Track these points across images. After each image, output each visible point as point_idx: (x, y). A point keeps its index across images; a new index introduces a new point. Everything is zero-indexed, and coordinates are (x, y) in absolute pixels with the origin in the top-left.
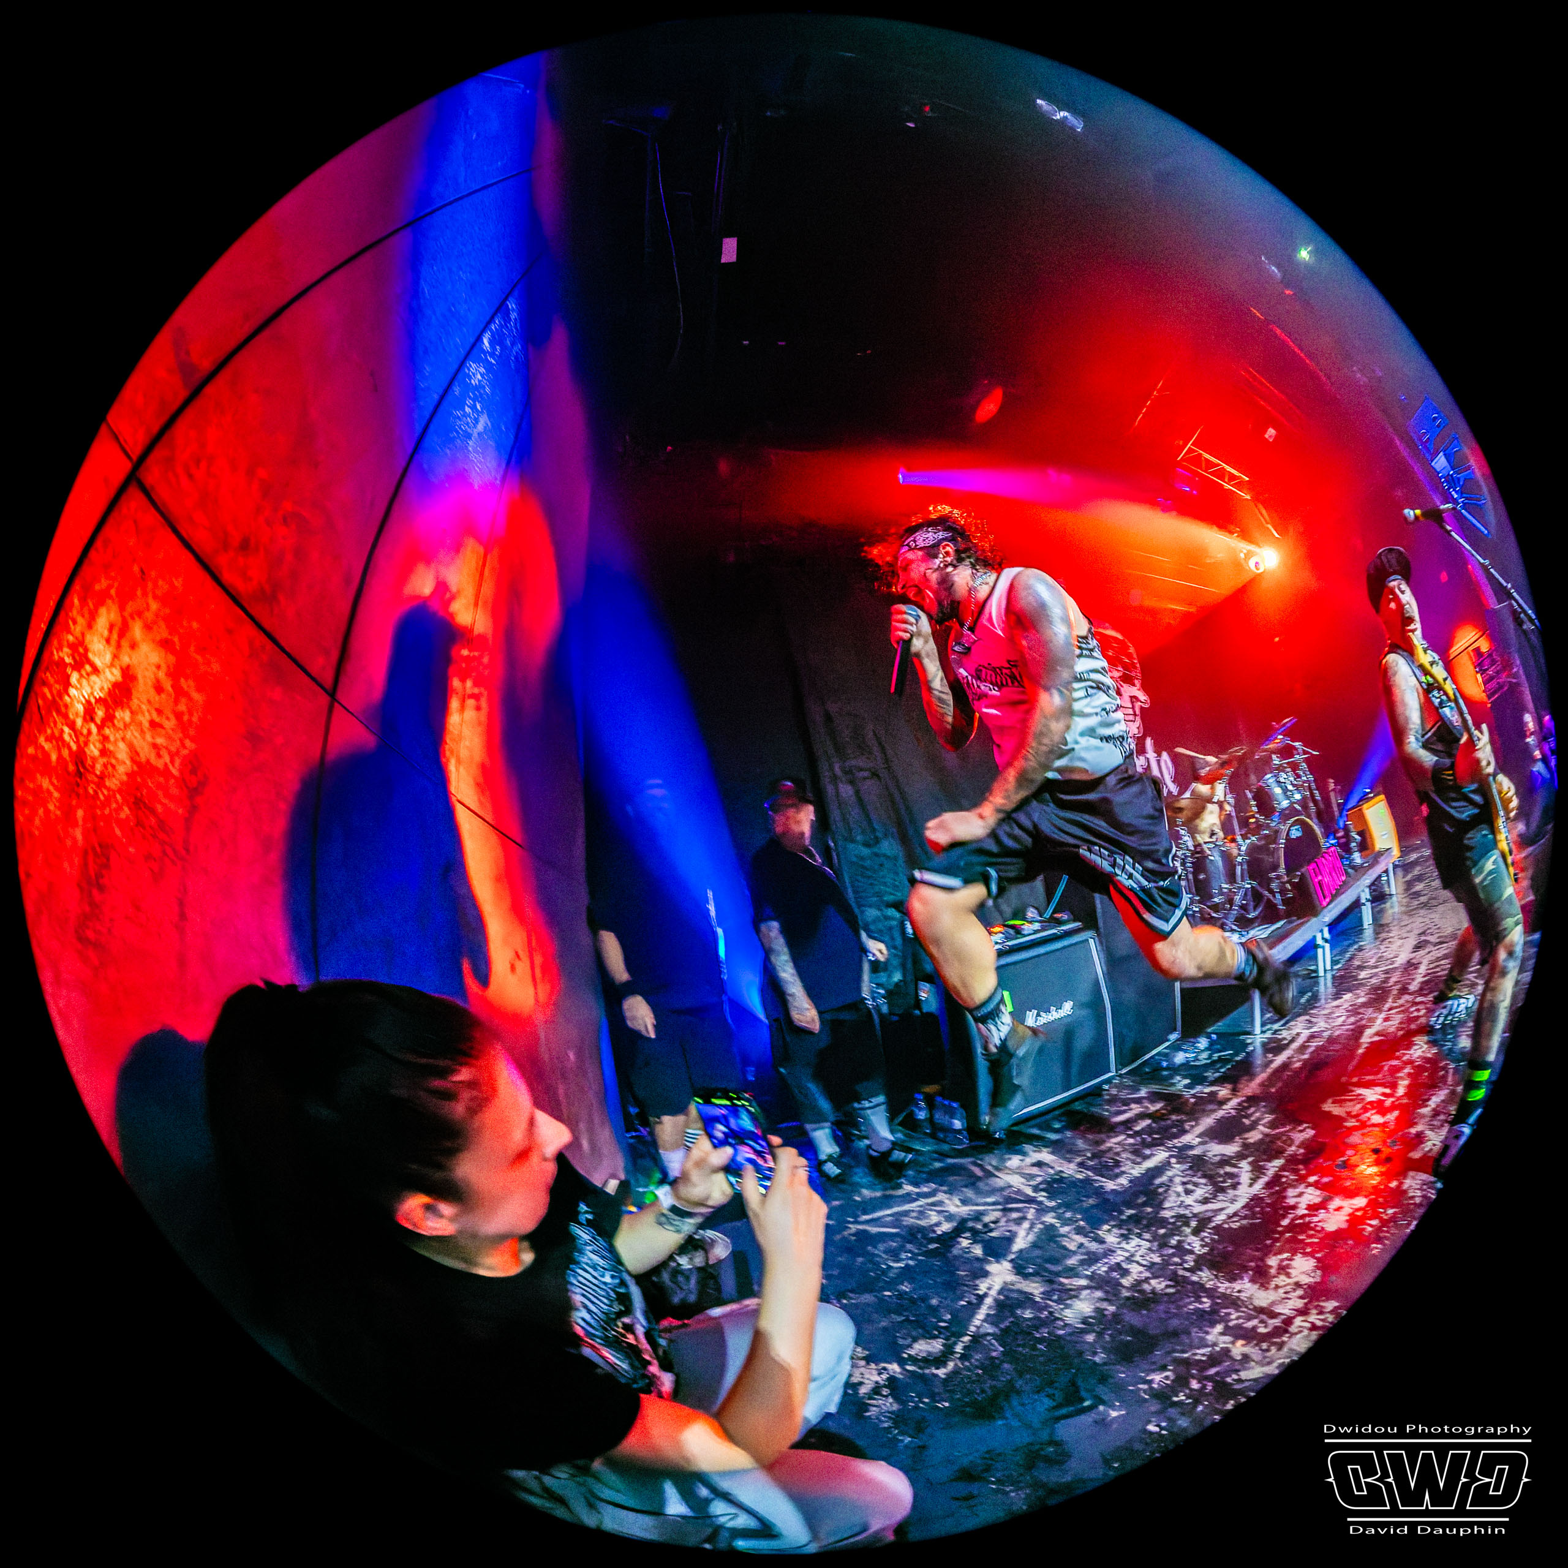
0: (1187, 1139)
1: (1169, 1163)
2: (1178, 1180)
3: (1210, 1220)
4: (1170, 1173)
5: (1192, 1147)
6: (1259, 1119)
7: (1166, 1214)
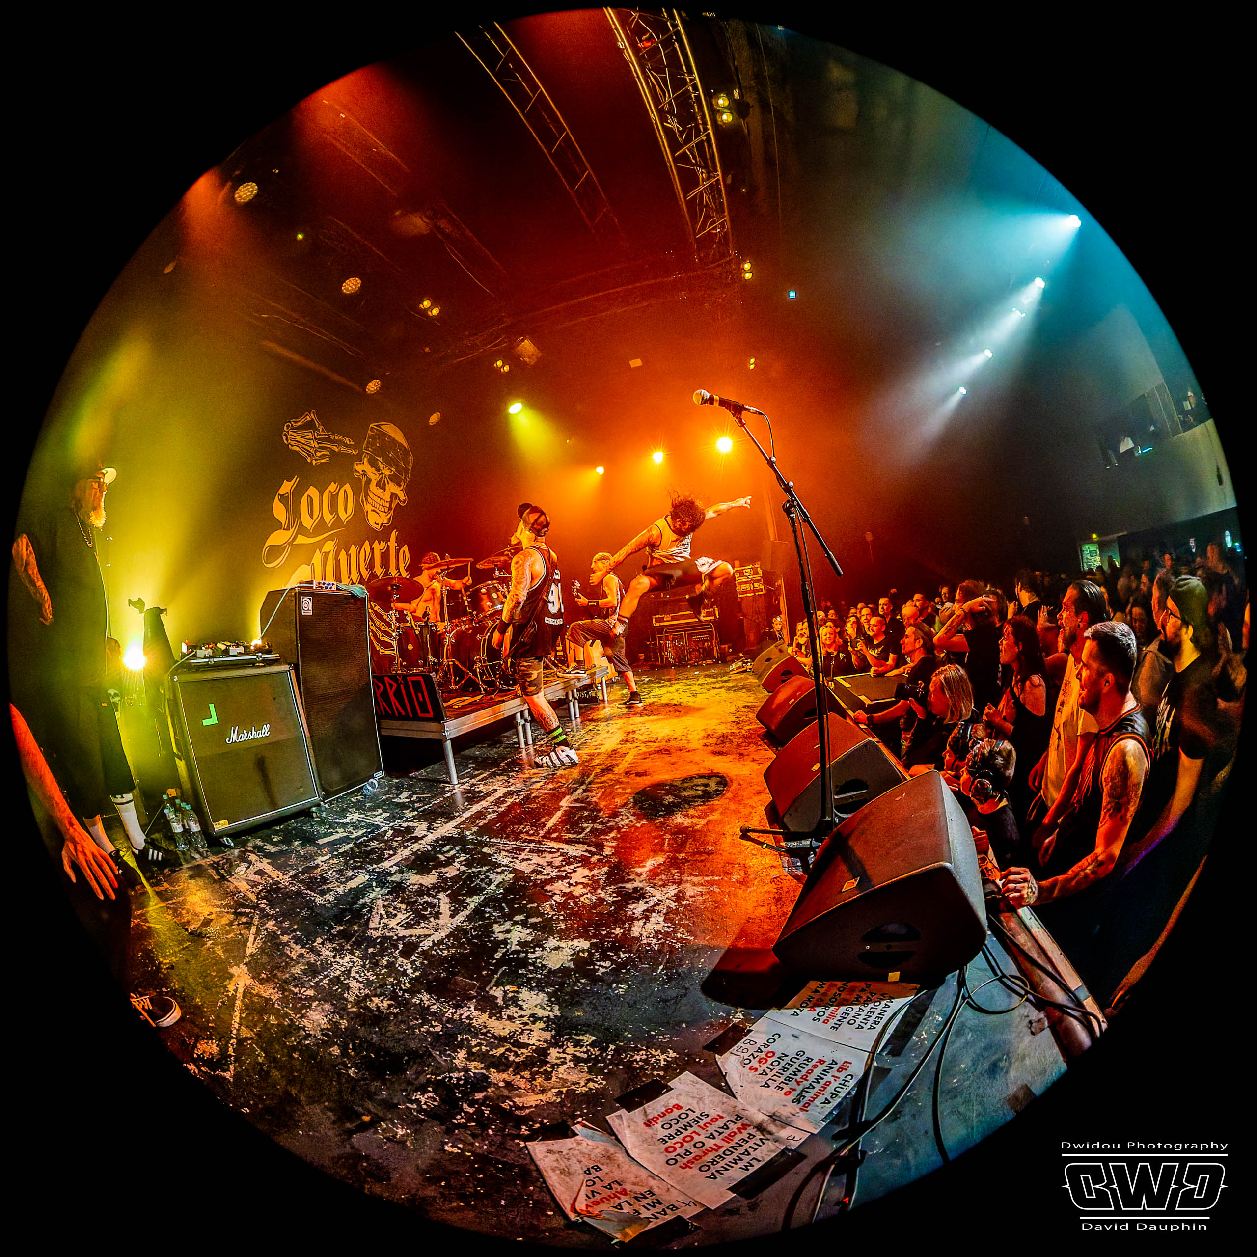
0: (386, 865)
1: (371, 886)
2: (380, 902)
3: (416, 946)
4: (372, 896)
5: (391, 874)
6: (453, 858)
7: (375, 934)
